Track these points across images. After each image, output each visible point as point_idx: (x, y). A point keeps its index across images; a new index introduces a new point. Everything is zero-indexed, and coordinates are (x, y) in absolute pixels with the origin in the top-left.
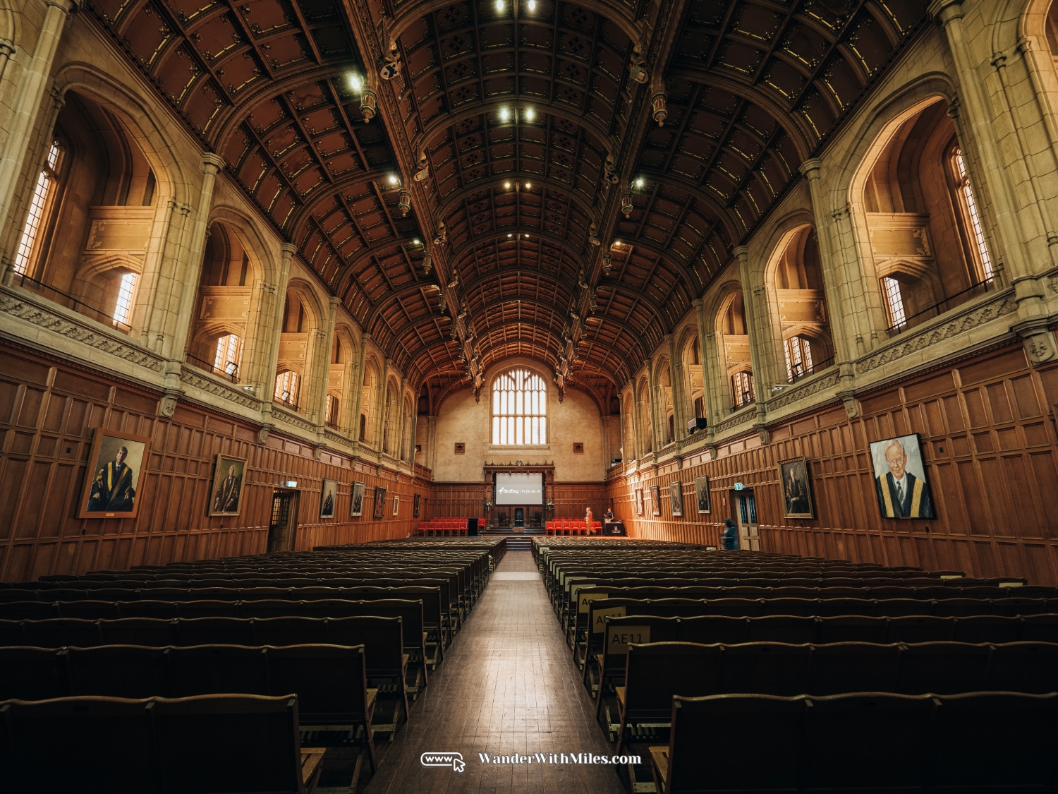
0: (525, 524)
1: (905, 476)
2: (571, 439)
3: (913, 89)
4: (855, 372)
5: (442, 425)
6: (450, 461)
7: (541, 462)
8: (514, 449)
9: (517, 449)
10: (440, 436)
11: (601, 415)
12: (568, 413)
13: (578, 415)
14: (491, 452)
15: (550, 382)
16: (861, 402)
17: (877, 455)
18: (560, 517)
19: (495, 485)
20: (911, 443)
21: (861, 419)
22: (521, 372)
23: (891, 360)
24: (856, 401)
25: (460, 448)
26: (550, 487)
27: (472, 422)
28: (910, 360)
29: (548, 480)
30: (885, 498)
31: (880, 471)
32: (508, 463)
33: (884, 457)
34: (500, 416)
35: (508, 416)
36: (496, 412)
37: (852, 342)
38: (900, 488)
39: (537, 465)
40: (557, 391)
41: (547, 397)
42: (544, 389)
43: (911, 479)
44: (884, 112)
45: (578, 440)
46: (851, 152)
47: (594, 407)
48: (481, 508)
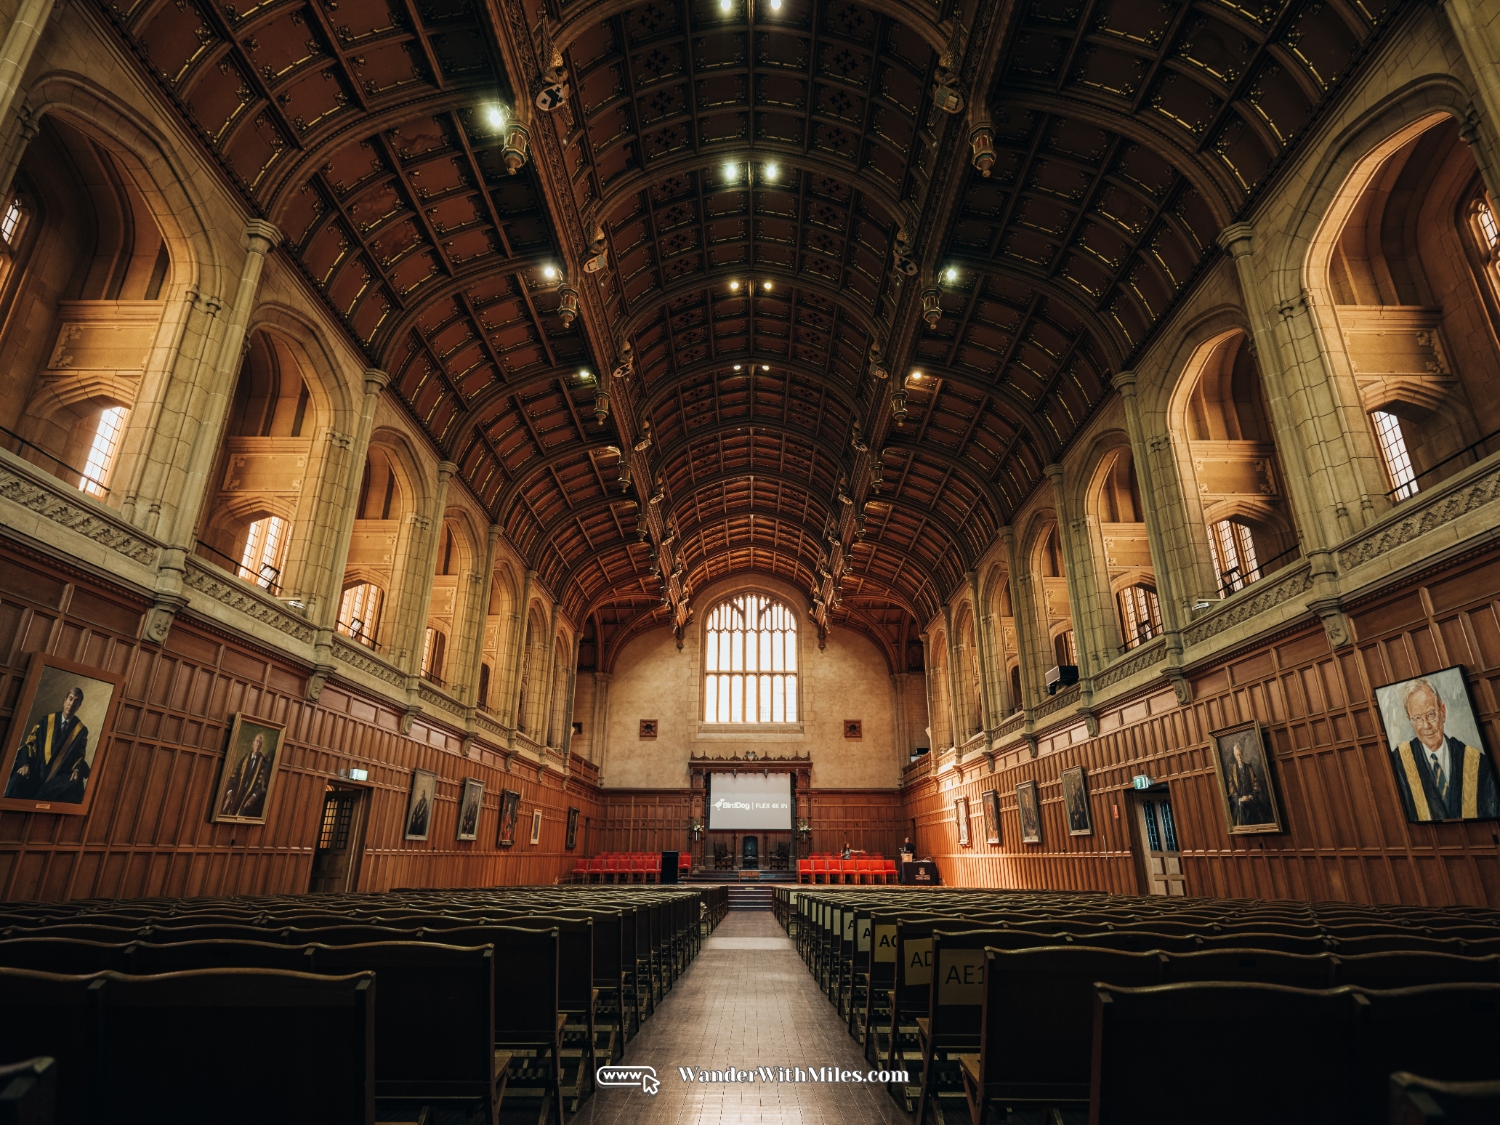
1: (1445, 744)
2: (839, 714)
3: (1399, 103)
4: (1338, 567)
5: (619, 690)
6: (631, 751)
7: (789, 755)
10: (615, 708)
11: (891, 672)
12: (835, 669)
13: (852, 671)
14: (701, 735)
15: (803, 616)
16: (1354, 617)
17: (1389, 710)
18: (822, 854)
19: (708, 794)
20: (1451, 683)
21: (1356, 648)
23: (1399, 543)
24: (1344, 616)
25: (648, 729)
26: (803, 797)
29: (801, 785)
30: (1413, 788)
31: (1398, 738)
32: (731, 757)
33: (1403, 712)
34: (718, 674)
35: (731, 673)
36: (711, 666)
37: (1328, 517)
38: (1437, 765)
39: (781, 758)
40: (815, 631)
41: (799, 641)
42: (794, 627)
43: (1457, 749)
44: (1353, 144)
45: (852, 716)
46: (1303, 208)
48: (683, 836)
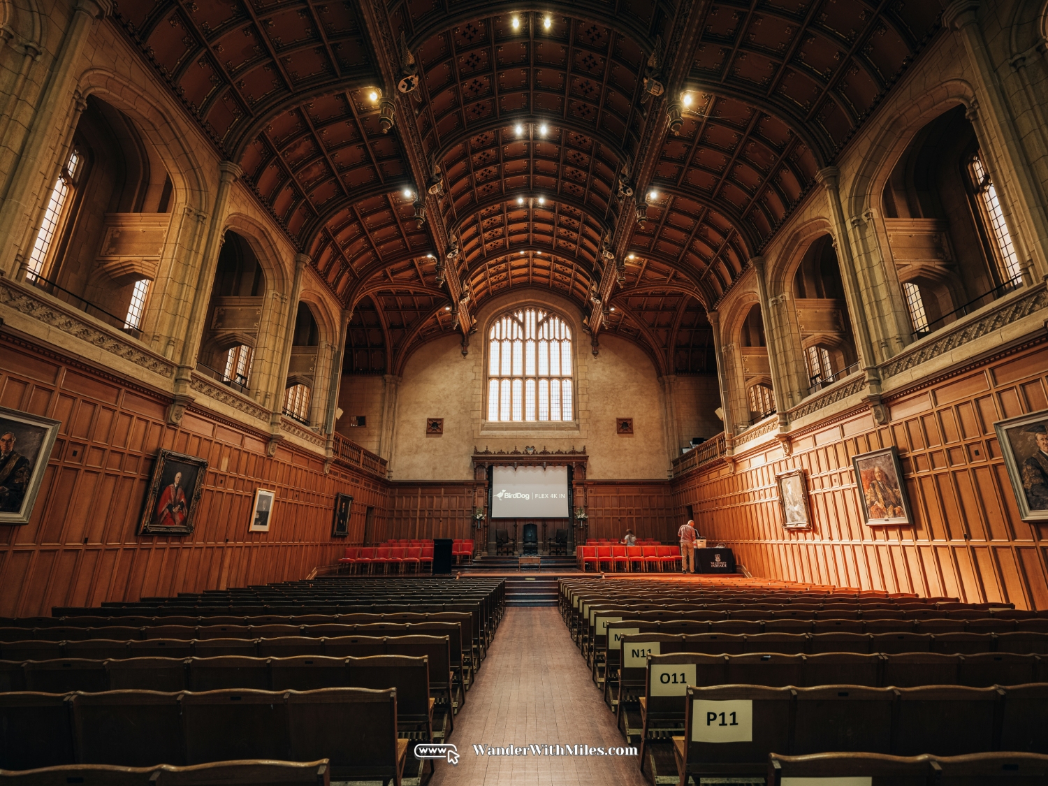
0: (540, 551)
2: (611, 414)
5: (407, 391)
6: (418, 447)
7: (565, 448)
8: (522, 429)
9: (527, 429)
10: (404, 408)
11: (659, 374)
12: (607, 372)
13: (623, 375)
14: (484, 433)
15: (577, 326)
18: (599, 539)
19: (490, 485)
22: (533, 314)
25: (435, 427)
26: (579, 488)
27: (456, 386)
29: (577, 477)
32: (513, 450)
34: (500, 378)
35: (512, 378)
36: (493, 371)
39: (559, 452)
40: (589, 340)
41: (574, 349)
42: (569, 337)
45: (624, 414)
47: (647, 363)
48: (467, 524)
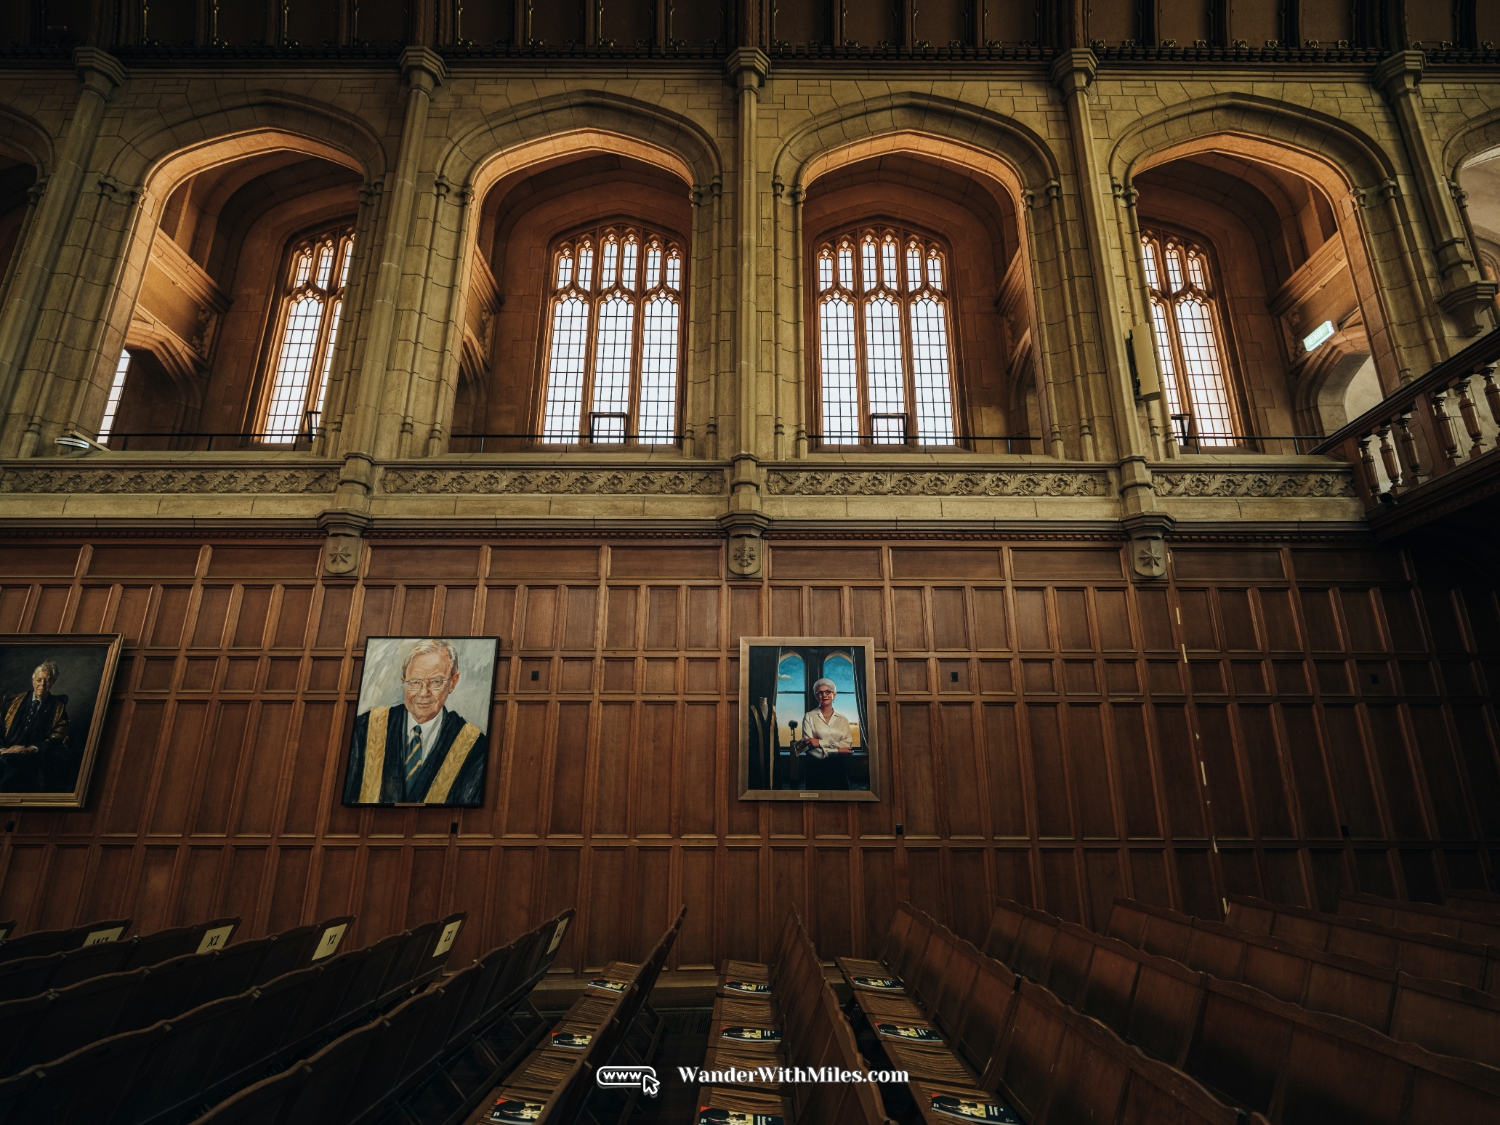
1: (440, 716)
4: (376, 485)
16: (374, 547)
17: (378, 666)
20: (479, 654)
21: (360, 583)
23: (474, 491)
24: (362, 543)
28: (522, 504)
30: (368, 761)
33: (397, 672)
37: (392, 425)
38: (417, 739)
43: (453, 724)
46: (519, 114)
